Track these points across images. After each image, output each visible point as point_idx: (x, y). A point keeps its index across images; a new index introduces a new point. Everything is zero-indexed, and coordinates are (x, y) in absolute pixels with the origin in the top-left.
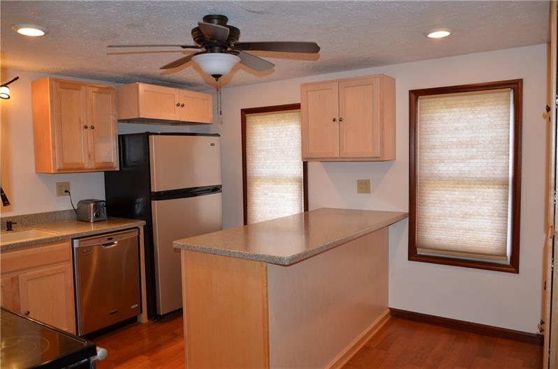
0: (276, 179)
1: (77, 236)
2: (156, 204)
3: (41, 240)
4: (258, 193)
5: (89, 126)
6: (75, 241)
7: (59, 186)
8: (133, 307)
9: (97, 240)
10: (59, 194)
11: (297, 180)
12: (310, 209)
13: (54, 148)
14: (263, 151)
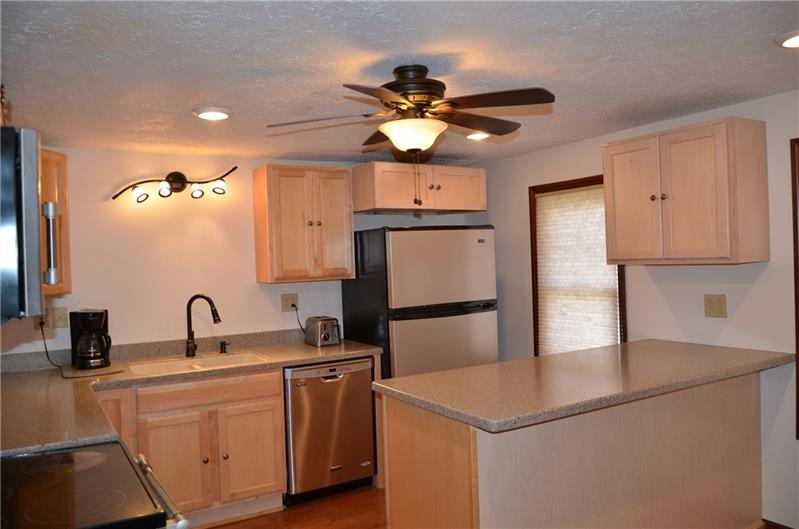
0: (578, 292)
1: (289, 365)
2: (394, 325)
3: (243, 368)
4: (554, 312)
5: (315, 223)
6: (287, 370)
7: (285, 298)
8: (364, 464)
9: (314, 371)
10: (284, 309)
11: (610, 293)
12: (630, 339)
13: (272, 251)
14: (560, 248)
